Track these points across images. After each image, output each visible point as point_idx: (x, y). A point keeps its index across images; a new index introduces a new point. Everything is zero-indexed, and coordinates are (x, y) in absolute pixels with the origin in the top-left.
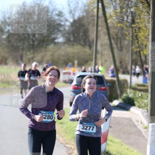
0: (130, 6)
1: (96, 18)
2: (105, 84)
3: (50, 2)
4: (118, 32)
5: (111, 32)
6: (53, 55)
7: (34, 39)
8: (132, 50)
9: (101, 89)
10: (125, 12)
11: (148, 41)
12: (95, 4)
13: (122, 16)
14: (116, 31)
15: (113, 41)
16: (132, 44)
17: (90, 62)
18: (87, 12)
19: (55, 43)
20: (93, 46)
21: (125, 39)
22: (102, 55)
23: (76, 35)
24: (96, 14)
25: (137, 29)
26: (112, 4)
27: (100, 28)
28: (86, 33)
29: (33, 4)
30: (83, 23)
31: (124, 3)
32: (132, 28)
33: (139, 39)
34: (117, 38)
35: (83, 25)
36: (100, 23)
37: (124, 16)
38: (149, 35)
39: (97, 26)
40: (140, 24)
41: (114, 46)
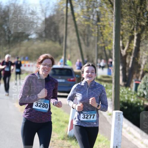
0: (95, 6)
1: (65, 17)
2: (74, 75)
3: (24, 2)
4: (85, 30)
5: (79, 29)
6: (27, 49)
7: (10, 35)
8: (98, 45)
9: (70, 80)
10: (91, 11)
11: (112, 37)
12: (64, 4)
13: (88, 15)
14: (83, 28)
15: (80, 38)
16: (98, 40)
17: (60, 56)
18: (57, 11)
19: (29, 39)
20: (63, 42)
21: (91, 36)
22: (71, 50)
23: (47, 31)
24: (65, 13)
25: (102, 27)
26: (80, 4)
27: (69, 26)
28: (56, 30)
29: (8, 4)
30: (54, 21)
31: (90, 4)
32: (97, 25)
33: (104, 35)
34: (85, 35)
35: (54, 23)
36: (69, 21)
37: (90, 15)
38: (112, 32)
39: (67, 23)
40: (104, 22)
41: (82, 41)
